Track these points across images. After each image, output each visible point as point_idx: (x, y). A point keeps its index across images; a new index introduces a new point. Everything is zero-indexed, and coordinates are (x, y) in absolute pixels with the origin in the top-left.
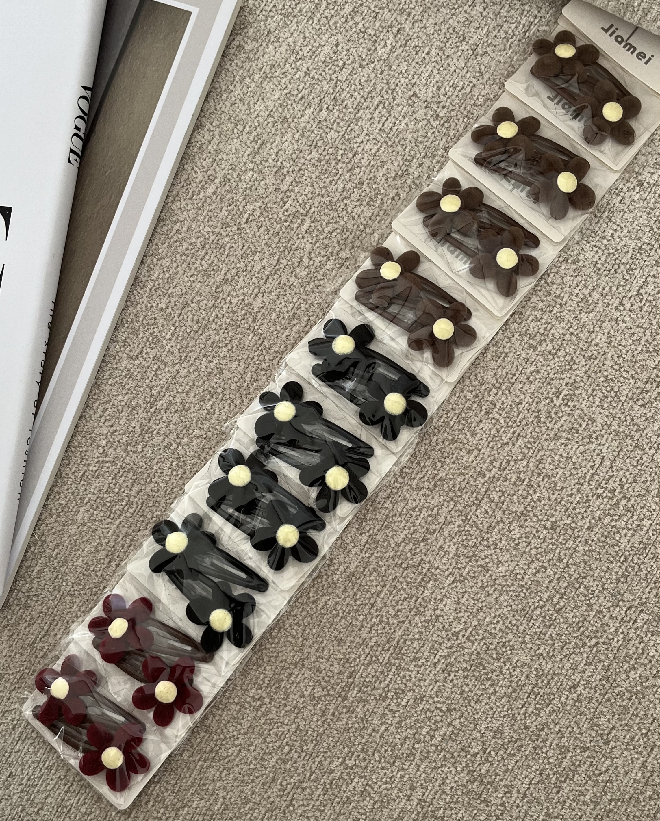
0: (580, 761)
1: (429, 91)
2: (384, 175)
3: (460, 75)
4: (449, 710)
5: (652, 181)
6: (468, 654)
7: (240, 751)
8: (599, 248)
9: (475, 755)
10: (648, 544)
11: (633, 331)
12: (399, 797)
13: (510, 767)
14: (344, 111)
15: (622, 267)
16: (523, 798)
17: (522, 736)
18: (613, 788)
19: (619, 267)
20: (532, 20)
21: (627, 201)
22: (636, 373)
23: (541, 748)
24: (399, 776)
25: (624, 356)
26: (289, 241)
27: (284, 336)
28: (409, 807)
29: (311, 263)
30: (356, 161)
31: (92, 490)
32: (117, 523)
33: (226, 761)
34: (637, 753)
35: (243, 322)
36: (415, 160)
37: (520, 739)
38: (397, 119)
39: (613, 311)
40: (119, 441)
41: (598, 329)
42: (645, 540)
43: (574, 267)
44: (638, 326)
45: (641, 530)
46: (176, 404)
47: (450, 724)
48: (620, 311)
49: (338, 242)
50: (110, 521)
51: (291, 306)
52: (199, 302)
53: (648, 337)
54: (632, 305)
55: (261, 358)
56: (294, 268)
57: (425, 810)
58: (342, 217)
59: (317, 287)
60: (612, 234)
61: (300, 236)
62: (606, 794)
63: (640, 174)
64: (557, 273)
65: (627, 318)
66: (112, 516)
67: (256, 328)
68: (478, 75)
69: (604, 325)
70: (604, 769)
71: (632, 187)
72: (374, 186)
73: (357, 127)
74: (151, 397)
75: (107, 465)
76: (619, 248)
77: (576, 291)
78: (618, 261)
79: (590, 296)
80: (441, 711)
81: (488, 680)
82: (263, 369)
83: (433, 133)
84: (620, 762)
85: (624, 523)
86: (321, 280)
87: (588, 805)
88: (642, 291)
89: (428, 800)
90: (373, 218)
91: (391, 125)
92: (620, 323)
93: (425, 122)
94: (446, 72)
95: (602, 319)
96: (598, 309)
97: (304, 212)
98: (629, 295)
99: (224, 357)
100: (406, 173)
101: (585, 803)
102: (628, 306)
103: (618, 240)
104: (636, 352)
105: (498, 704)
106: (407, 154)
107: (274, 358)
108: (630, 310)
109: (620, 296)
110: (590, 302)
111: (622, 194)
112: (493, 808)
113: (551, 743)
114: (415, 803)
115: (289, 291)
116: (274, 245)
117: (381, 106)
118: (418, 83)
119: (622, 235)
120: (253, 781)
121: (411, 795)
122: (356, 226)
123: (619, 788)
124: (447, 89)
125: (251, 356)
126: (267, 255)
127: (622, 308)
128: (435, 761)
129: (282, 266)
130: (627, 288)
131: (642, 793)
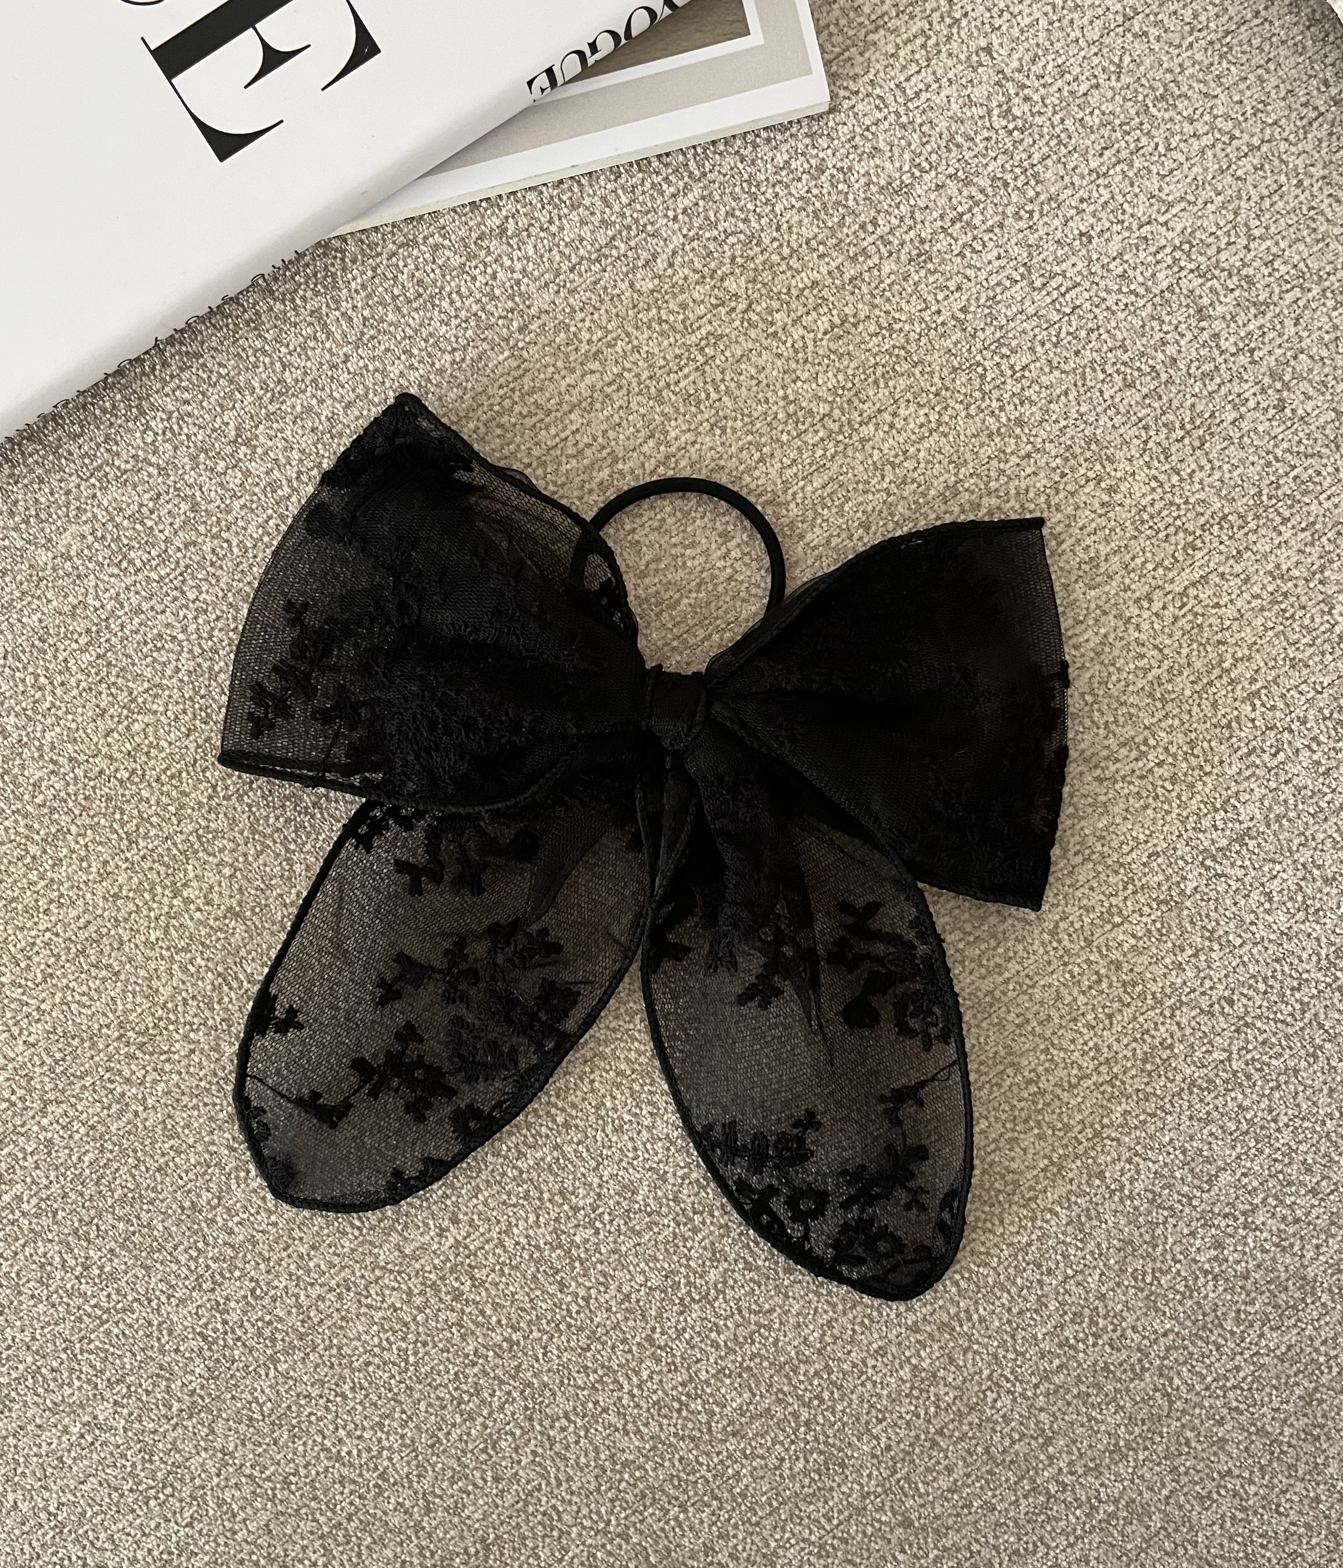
0: (736, 1281)
1: (1016, 56)
2: (868, 173)
3: (1083, 53)
4: (566, 1125)
5: (1300, 412)
6: (637, 1051)
7: (193, 1051)
8: (1161, 485)
9: (575, 1209)
10: (999, 1000)
11: (1145, 650)
12: (426, 1225)
13: (624, 1249)
14: (852, 14)
15: (1181, 535)
16: (622, 1301)
17: (664, 1210)
18: (767, 1339)
19: (1176, 534)
20: (1249, 16)
21: (1245, 425)
22: (1116, 721)
23: (685, 1240)
24: (440, 1192)
25: (1110, 686)
26: (647, 213)
27: (564, 383)
28: (435, 1246)
29: (670, 271)
30: (831, 124)
31: (105, 502)
32: (129, 581)
33: (163, 1058)
34: (827, 1302)
35: (500, 322)
36: (933, 173)
37: (658, 1213)
38: (937, 80)
39: (1131, 603)
40: (188, 437)
41: (1091, 622)
42: (997, 994)
43: (1106, 498)
44: (1155, 647)
45: (1000, 974)
46: (318, 415)
47: (557, 1147)
48: (1141, 608)
49: (733, 258)
50: (116, 571)
51: (600, 334)
52: (436, 247)
53: (1162, 672)
54: (1164, 608)
55: (507, 403)
56: (636, 267)
57: (460, 1259)
58: (760, 217)
59: (660, 321)
60: (1194, 471)
61: (671, 214)
62: (753, 1342)
63: (1289, 390)
64: (1072, 494)
65: (1145, 626)
66: (125, 564)
67: (520, 345)
68: (1113, 69)
69: (1103, 619)
70: (767, 1306)
71: (1264, 405)
72: (840, 187)
73: (861, 59)
74: (279, 381)
75: (151, 469)
76: (1192, 500)
77: (1088, 542)
78: (1178, 523)
79: (1106, 560)
80: (554, 1121)
81: (650, 1103)
82: (501, 426)
83: (987, 139)
84: (797, 1306)
85: (977, 952)
86: (671, 312)
87: (718, 1347)
88: (1192, 592)
89: (472, 1247)
90: (814, 243)
91: (921, 86)
92: (1131, 627)
93: (982, 111)
94: (1061, 35)
95: (1106, 607)
96: (1107, 588)
97: (696, 172)
98: (1168, 587)
99: (441, 371)
100: (904, 190)
101: (715, 1345)
102: (1157, 606)
103: (1198, 486)
104: (1131, 688)
105: (649, 1146)
106: (925, 154)
107: (530, 415)
108: (1157, 615)
109: (1154, 583)
110: (1102, 570)
111: (1243, 409)
112: (569, 1299)
113: (704, 1239)
114: (448, 1244)
115: (607, 304)
116: (616, 208)
117: (919, 41)
118: (1004, 28)
119: (1207, 481)
120: (196, 1107)
121: (448, 1230)
122: (775, 244)
123: (776, 1343)
124: (1050, 67)
125: (490, 391)
126: (596, 220)
127: (1146, 605)
128: (509, 1194)
129: (614, 253)
130: (1170, 575)
131: (805, 1362)
